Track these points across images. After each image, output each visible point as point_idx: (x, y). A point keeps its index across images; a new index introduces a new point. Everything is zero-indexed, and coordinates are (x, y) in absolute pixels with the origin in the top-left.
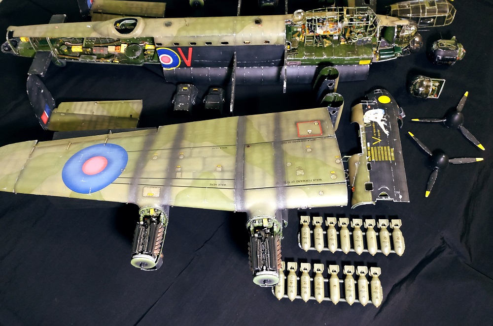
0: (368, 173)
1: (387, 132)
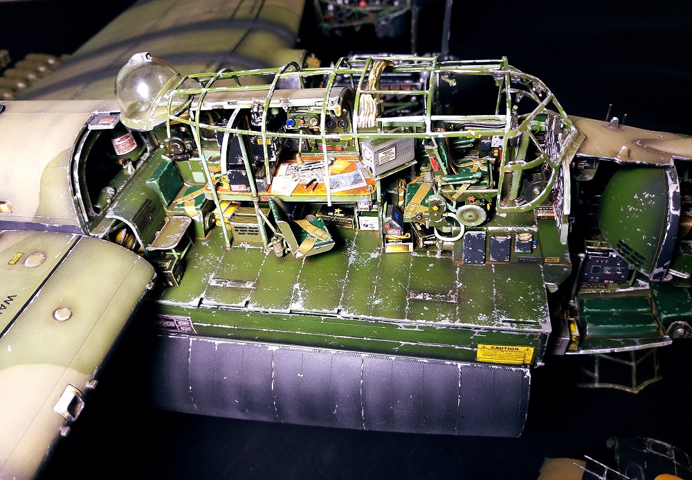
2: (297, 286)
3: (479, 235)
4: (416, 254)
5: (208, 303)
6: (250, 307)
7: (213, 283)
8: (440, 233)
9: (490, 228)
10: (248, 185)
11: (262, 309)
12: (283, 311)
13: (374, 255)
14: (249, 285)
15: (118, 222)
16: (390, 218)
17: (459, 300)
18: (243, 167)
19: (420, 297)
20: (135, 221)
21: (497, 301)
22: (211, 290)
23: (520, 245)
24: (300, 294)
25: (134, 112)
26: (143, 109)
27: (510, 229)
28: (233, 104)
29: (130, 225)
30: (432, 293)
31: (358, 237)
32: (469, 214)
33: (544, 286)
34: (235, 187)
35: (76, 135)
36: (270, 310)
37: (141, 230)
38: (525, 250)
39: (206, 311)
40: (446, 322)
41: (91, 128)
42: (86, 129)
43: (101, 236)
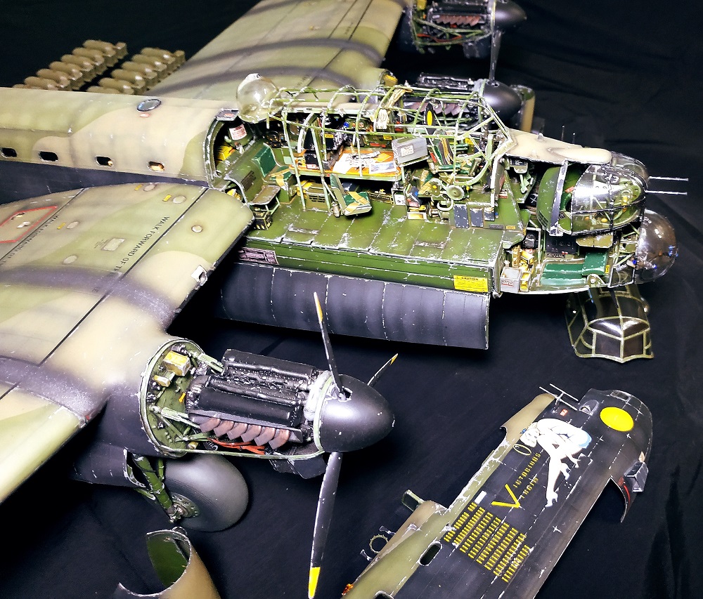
0: (413, 569)
1: (551, 495)
2: (345, 234)
3: (462, 207)
4: (428, 221)
5: (287, 240)
6: (313, 244)
7: (291, 230)
8: (441, 206)
9: (470, 203)
10: (318, 165)
11: (321, 246)
12: (334, 247)
13: (400, 220)
14: (314, 232)
15: (232, 182)
16: (411, 194)
17: (445, 247)
18: (314, 152)
19: (422, 244)
20: (242, 183)
21: (468, 249)
22: (289, 234)
23: (487, 215)
24: (346, 239)
25: (247, 111)
26: (253, 108)
27: (481, 204)
28: (310, 110)
29: (239, 185)
30: (430, 242)
31: (393, 209)
32: (455, 191)
33: (501, 243)
34: (309, 166)
35: (210, 123)
36: (325, 247)
37: (246, 189)
38: (490, 218)
39: (286, 247)
40: (433, 258)
41: (219, 119)
42: (215, 120)
43: (221, 190)
